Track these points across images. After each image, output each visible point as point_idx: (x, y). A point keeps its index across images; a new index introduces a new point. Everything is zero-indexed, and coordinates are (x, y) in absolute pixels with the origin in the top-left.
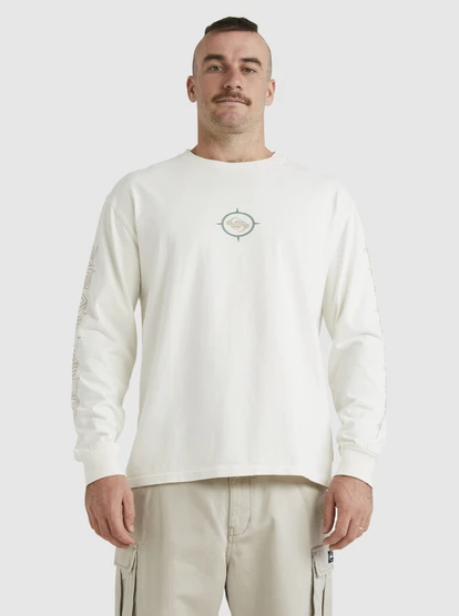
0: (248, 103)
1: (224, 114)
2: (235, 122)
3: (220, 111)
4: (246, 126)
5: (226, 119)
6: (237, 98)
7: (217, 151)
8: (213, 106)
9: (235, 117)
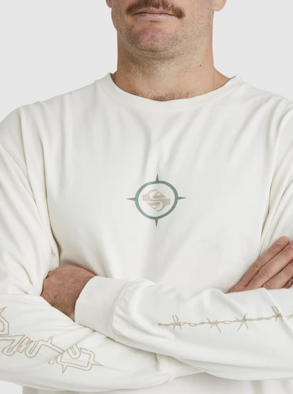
0: (179, 14)
1: (144, 32)
2: (159, 45)
3: (138, 28)
4: (178, 48)
5: (146, 41)
6: (161, 9)
7: (140, 83)
8: (129, 19)
9: (159, 35)
